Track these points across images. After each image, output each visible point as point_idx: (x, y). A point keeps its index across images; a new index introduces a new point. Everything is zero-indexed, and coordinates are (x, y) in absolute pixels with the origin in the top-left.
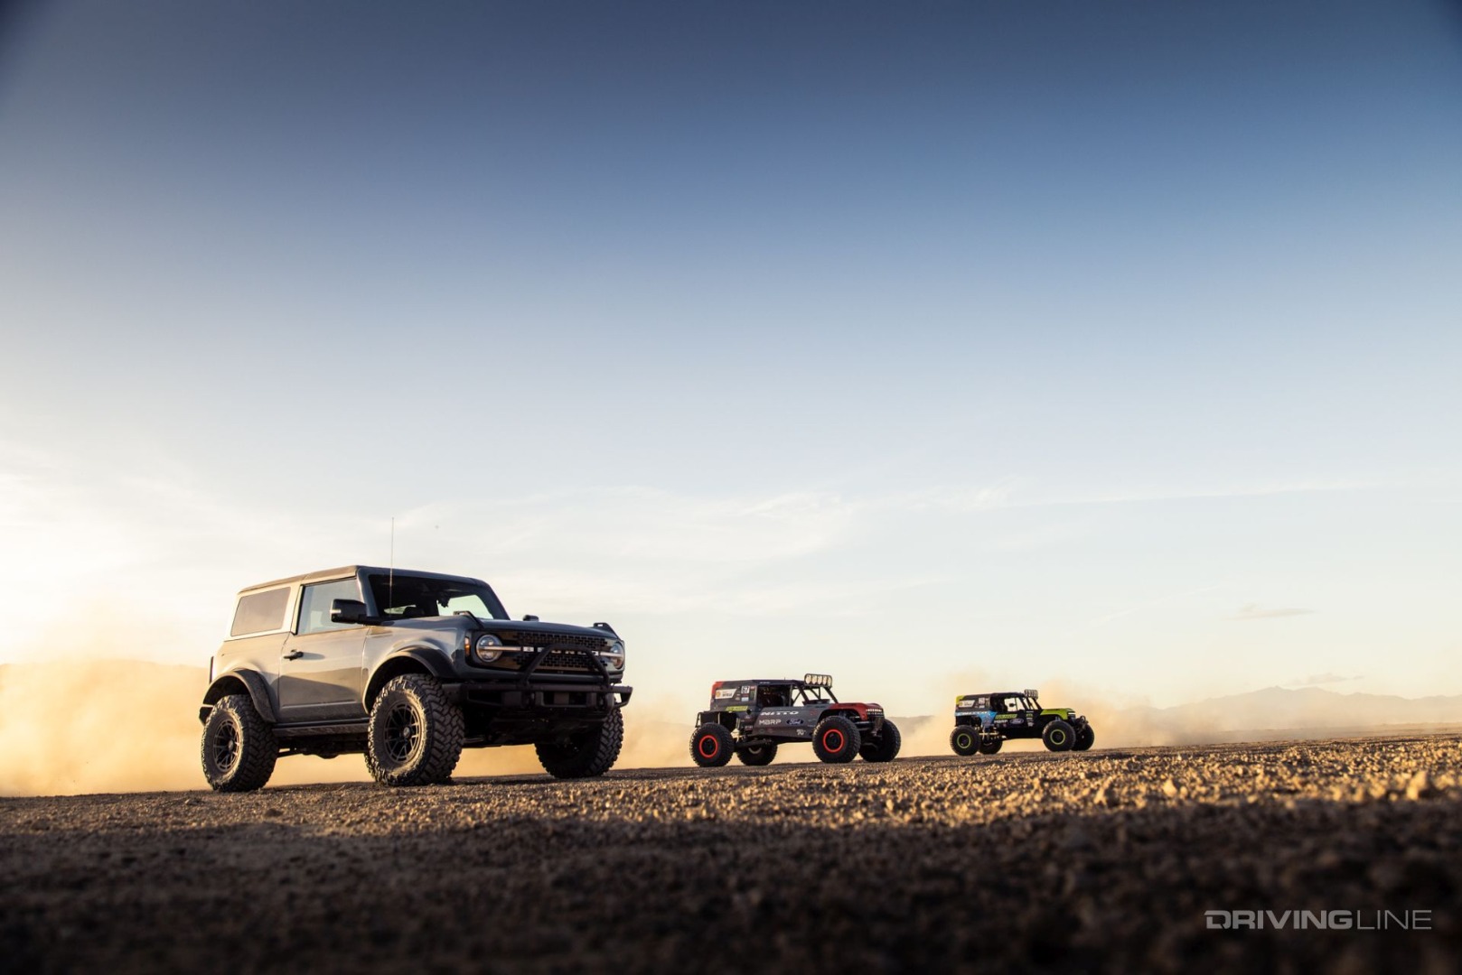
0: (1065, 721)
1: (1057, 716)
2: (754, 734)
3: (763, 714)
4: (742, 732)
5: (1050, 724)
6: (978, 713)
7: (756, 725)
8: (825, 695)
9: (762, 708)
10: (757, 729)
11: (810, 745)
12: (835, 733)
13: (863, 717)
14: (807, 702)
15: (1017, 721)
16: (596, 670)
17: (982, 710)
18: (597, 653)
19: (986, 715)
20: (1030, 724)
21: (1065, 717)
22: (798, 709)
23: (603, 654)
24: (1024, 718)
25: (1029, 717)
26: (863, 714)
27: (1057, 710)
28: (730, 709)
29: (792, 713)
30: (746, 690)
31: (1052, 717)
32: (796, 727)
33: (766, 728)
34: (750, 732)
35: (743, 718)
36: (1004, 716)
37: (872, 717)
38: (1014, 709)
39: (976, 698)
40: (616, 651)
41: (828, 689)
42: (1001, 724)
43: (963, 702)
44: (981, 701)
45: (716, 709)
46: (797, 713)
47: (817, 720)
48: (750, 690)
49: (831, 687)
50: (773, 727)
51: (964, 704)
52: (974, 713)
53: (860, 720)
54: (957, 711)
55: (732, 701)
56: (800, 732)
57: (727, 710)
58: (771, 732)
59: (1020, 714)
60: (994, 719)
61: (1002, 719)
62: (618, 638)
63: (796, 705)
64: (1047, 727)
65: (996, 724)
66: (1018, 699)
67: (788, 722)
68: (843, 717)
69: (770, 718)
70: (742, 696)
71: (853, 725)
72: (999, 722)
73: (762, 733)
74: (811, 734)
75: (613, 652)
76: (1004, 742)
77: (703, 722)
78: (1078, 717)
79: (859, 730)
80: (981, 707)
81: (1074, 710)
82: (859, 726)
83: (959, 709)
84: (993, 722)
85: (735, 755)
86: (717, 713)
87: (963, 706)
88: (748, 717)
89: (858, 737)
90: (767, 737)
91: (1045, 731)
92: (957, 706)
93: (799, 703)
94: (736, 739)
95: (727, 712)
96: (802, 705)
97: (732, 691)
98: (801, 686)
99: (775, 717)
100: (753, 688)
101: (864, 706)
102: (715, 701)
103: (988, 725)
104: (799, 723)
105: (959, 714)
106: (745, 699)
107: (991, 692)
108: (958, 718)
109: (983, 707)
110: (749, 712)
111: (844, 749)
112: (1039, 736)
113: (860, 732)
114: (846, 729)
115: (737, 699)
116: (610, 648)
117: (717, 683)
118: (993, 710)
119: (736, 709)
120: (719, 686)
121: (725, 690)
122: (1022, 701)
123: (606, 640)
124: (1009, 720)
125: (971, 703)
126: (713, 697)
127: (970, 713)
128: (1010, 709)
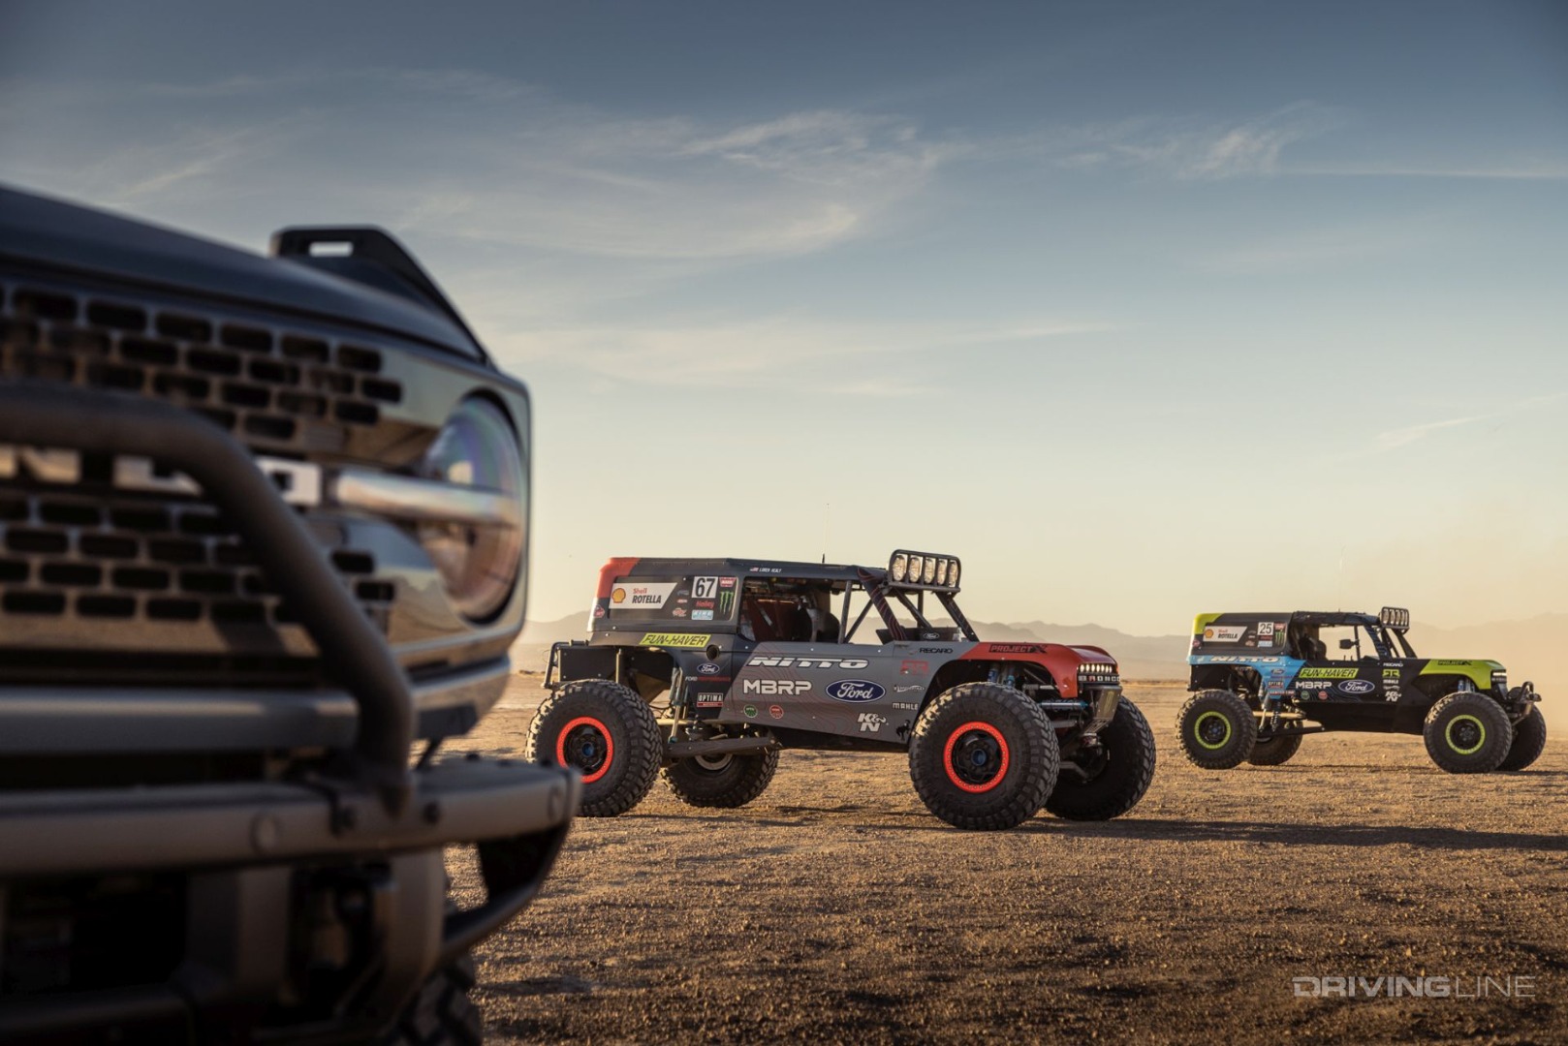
0: (1485, 692)
1: (1464, 678)
2: (724, 717)
3: (755, 662)
4: (687, 705)
5: (1448, 699)
6: (1254, 660)
7: (733, 693)
8: (935, 612)
9: (754, 644)
10: (736, 705)
11: (901, 761)
12: (983, 735)
13: (1063, 688)
14: (892, 633)
15: (1357, 687)
16: (296, 640)
17: (1264, 652)
18: (305, 483)
19: (1274, 666)
20: (1392, 696)
21: (1484, 683)
22: (865, 651)
23: (359, 488)
24: (1378, 680)
25: (1391, 676)
26: (1064, 678)
27: (1464, 663)
28: (652, 641)
29: (846, 665)
30: (709, 588)
31: (1449, 683)
32: (856, 707)
33: (763, 703)
34: (715, 711)
35: (690, 671)
36: (1323, 672)
37: (1089, 691)
38: (1350, 654)
39: (1250, 621)
40: (461, 472)
41: (947, 598)
42: (1314, 693)
43: (1216, 629)
44: (1263, 629)
45: (609, 640)
46: (861, 664)
47: (921, 688)
48: (720, 589)
49: (957, 590)
50: (787, 703)
51: (1216, 635)
52: (1243, 660)
53: (1054, 695)
54: (1196, 651)
55: (660, 620)
56: (869, 723)
57: (645, 642)
58: (777, 717)
59: (1367, 668)
60: (1296, 678)
61: (1316, 681)
62: (482, 358)
63: (855, 640)
64: (1438, 706)
65: (1299, 691)
66: (1361, 629)
67: (834, 689)
68: (1003, 686)
69: (777, 674)
70: (693, 604)
71: (1037, 709)
72: (1310, 685)
73: (748, 717)
74: (905, 730)
75: (437, 476)
76: (1306, 737)
77: (568, 674)
78: (1513, 682)
79: (1051, 726)
80: (1261, 644)
81: (1505, 666)
82: (1053, 714)
83: (1202, 646)
84: (1291, 686)
85: (661, 782)
86: (613, 649)
87: (1215, 638)
88: (708, 669)
89: (1052, 746)
90: (764, 730)
91: (1431, 717)
92: (1199, 637)
93: (867, 635)
94: (667, 728)
95: (643, 650)
96: (877, 642)
97: (664, 590)
98: (877, 583)
99: (793, 673)
100: (727, 582)
101: (1068, 655)
102: (606, 615)
103: (1278, 692)
104: (867, 694)
105: (1201, 660)
106: (704, 615)
107: (1290, 608)
108: (1197, 669)
109: (1269, 644)
110: (713, 652)
111: (1010, 784)
112: (1415, 726)
113: (1058, 731)
114: (1018, 722)
115: (679, 612)
116: (424, 435)
117: (616, 561)
118: (1293, 655)
119: (672, 640)
120: (620, 571)
121: (641, 586)
122: (1372, 633)
123: (396, 364)
124: (1335, 682)
125: (1237, 632)
126: (604, 602)
127: (1232, 660)
128: (1334, 653)
